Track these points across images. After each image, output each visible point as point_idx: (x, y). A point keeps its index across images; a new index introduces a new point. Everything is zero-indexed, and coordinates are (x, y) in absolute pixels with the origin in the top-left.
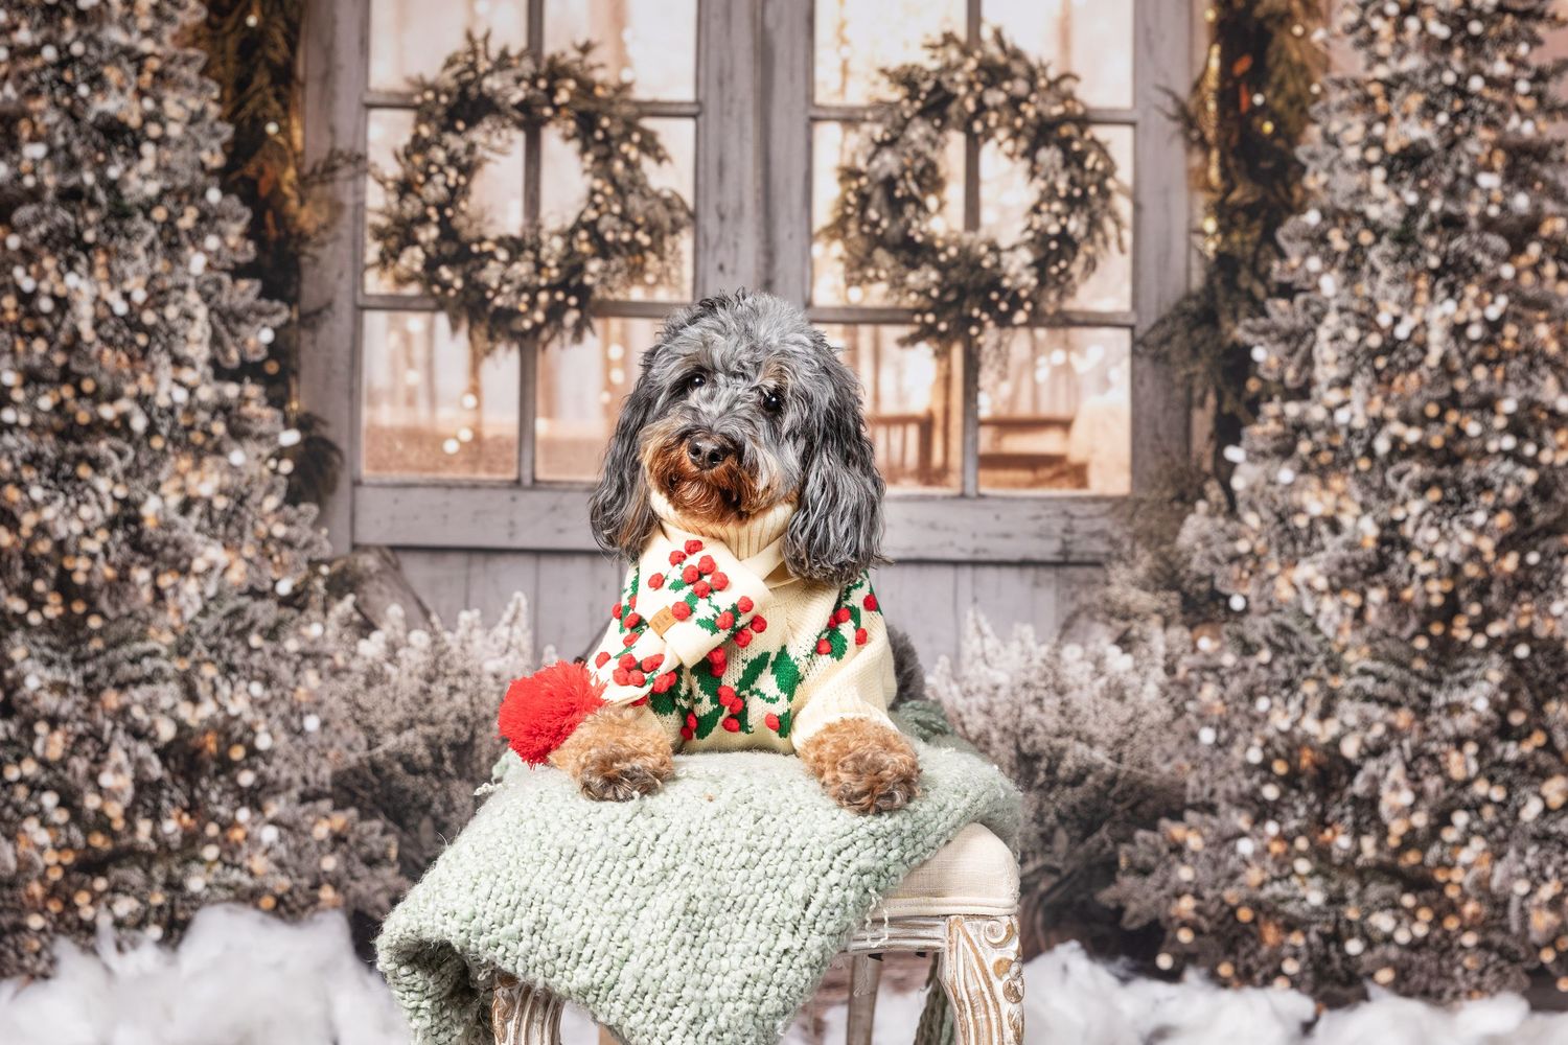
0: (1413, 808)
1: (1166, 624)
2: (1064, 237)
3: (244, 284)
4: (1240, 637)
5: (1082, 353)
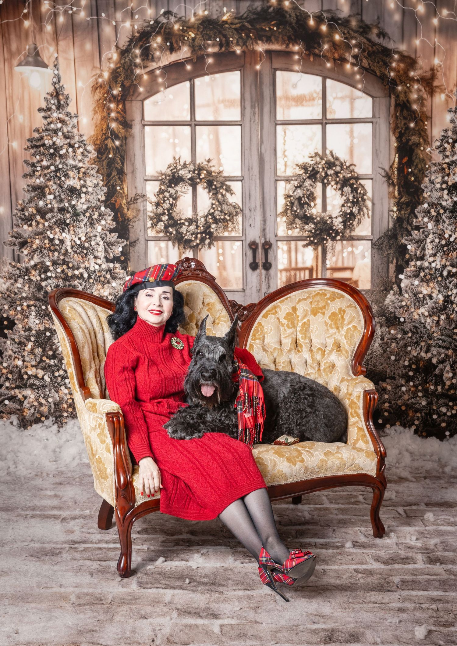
0: (453, 378)
1: (381, 327)
2: (352, 214)
3: (113, 234)
4: (403, 330)
5: (357, 248)
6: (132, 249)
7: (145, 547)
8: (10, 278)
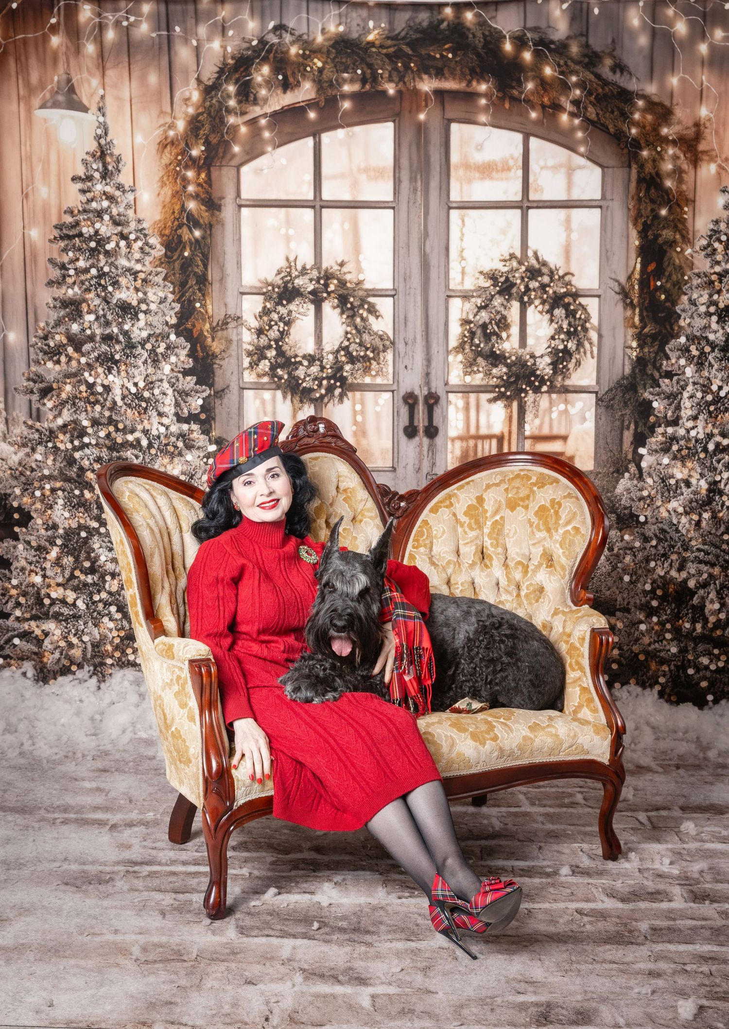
0: (720, 611)
2: (566, 351)
3: (188, 378)
4: (643, 534)
5: (573, 406)
6: (218, 402)
7: (245, 871)
8: (24, 445)
